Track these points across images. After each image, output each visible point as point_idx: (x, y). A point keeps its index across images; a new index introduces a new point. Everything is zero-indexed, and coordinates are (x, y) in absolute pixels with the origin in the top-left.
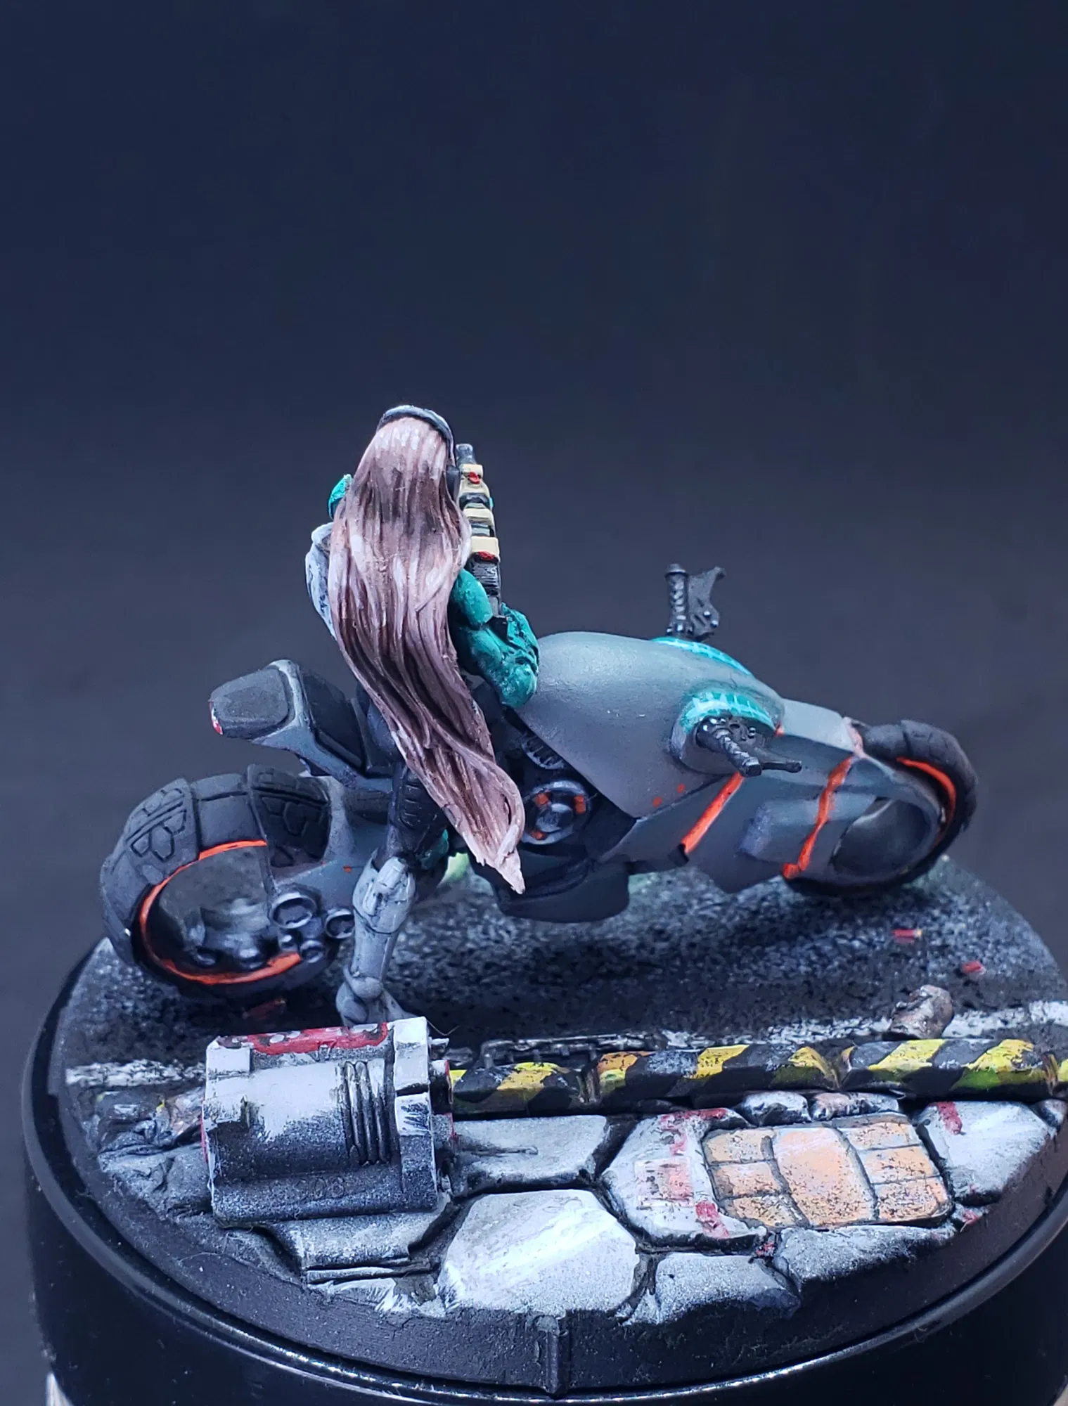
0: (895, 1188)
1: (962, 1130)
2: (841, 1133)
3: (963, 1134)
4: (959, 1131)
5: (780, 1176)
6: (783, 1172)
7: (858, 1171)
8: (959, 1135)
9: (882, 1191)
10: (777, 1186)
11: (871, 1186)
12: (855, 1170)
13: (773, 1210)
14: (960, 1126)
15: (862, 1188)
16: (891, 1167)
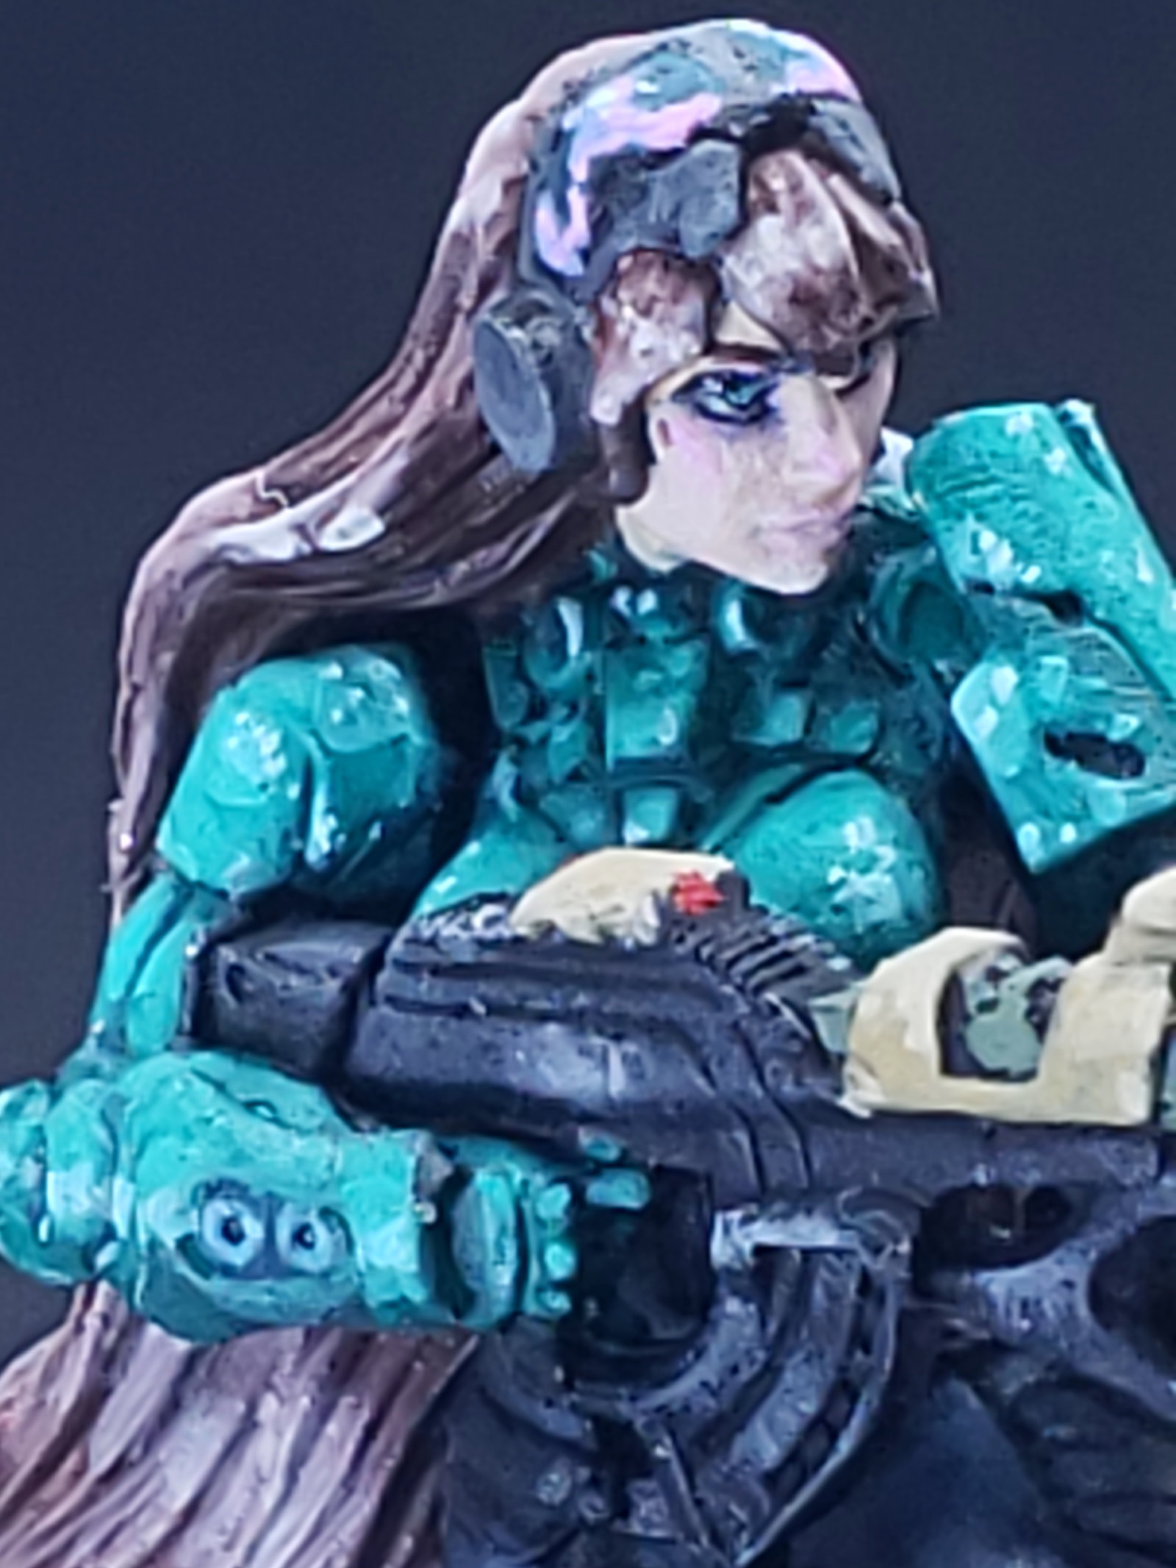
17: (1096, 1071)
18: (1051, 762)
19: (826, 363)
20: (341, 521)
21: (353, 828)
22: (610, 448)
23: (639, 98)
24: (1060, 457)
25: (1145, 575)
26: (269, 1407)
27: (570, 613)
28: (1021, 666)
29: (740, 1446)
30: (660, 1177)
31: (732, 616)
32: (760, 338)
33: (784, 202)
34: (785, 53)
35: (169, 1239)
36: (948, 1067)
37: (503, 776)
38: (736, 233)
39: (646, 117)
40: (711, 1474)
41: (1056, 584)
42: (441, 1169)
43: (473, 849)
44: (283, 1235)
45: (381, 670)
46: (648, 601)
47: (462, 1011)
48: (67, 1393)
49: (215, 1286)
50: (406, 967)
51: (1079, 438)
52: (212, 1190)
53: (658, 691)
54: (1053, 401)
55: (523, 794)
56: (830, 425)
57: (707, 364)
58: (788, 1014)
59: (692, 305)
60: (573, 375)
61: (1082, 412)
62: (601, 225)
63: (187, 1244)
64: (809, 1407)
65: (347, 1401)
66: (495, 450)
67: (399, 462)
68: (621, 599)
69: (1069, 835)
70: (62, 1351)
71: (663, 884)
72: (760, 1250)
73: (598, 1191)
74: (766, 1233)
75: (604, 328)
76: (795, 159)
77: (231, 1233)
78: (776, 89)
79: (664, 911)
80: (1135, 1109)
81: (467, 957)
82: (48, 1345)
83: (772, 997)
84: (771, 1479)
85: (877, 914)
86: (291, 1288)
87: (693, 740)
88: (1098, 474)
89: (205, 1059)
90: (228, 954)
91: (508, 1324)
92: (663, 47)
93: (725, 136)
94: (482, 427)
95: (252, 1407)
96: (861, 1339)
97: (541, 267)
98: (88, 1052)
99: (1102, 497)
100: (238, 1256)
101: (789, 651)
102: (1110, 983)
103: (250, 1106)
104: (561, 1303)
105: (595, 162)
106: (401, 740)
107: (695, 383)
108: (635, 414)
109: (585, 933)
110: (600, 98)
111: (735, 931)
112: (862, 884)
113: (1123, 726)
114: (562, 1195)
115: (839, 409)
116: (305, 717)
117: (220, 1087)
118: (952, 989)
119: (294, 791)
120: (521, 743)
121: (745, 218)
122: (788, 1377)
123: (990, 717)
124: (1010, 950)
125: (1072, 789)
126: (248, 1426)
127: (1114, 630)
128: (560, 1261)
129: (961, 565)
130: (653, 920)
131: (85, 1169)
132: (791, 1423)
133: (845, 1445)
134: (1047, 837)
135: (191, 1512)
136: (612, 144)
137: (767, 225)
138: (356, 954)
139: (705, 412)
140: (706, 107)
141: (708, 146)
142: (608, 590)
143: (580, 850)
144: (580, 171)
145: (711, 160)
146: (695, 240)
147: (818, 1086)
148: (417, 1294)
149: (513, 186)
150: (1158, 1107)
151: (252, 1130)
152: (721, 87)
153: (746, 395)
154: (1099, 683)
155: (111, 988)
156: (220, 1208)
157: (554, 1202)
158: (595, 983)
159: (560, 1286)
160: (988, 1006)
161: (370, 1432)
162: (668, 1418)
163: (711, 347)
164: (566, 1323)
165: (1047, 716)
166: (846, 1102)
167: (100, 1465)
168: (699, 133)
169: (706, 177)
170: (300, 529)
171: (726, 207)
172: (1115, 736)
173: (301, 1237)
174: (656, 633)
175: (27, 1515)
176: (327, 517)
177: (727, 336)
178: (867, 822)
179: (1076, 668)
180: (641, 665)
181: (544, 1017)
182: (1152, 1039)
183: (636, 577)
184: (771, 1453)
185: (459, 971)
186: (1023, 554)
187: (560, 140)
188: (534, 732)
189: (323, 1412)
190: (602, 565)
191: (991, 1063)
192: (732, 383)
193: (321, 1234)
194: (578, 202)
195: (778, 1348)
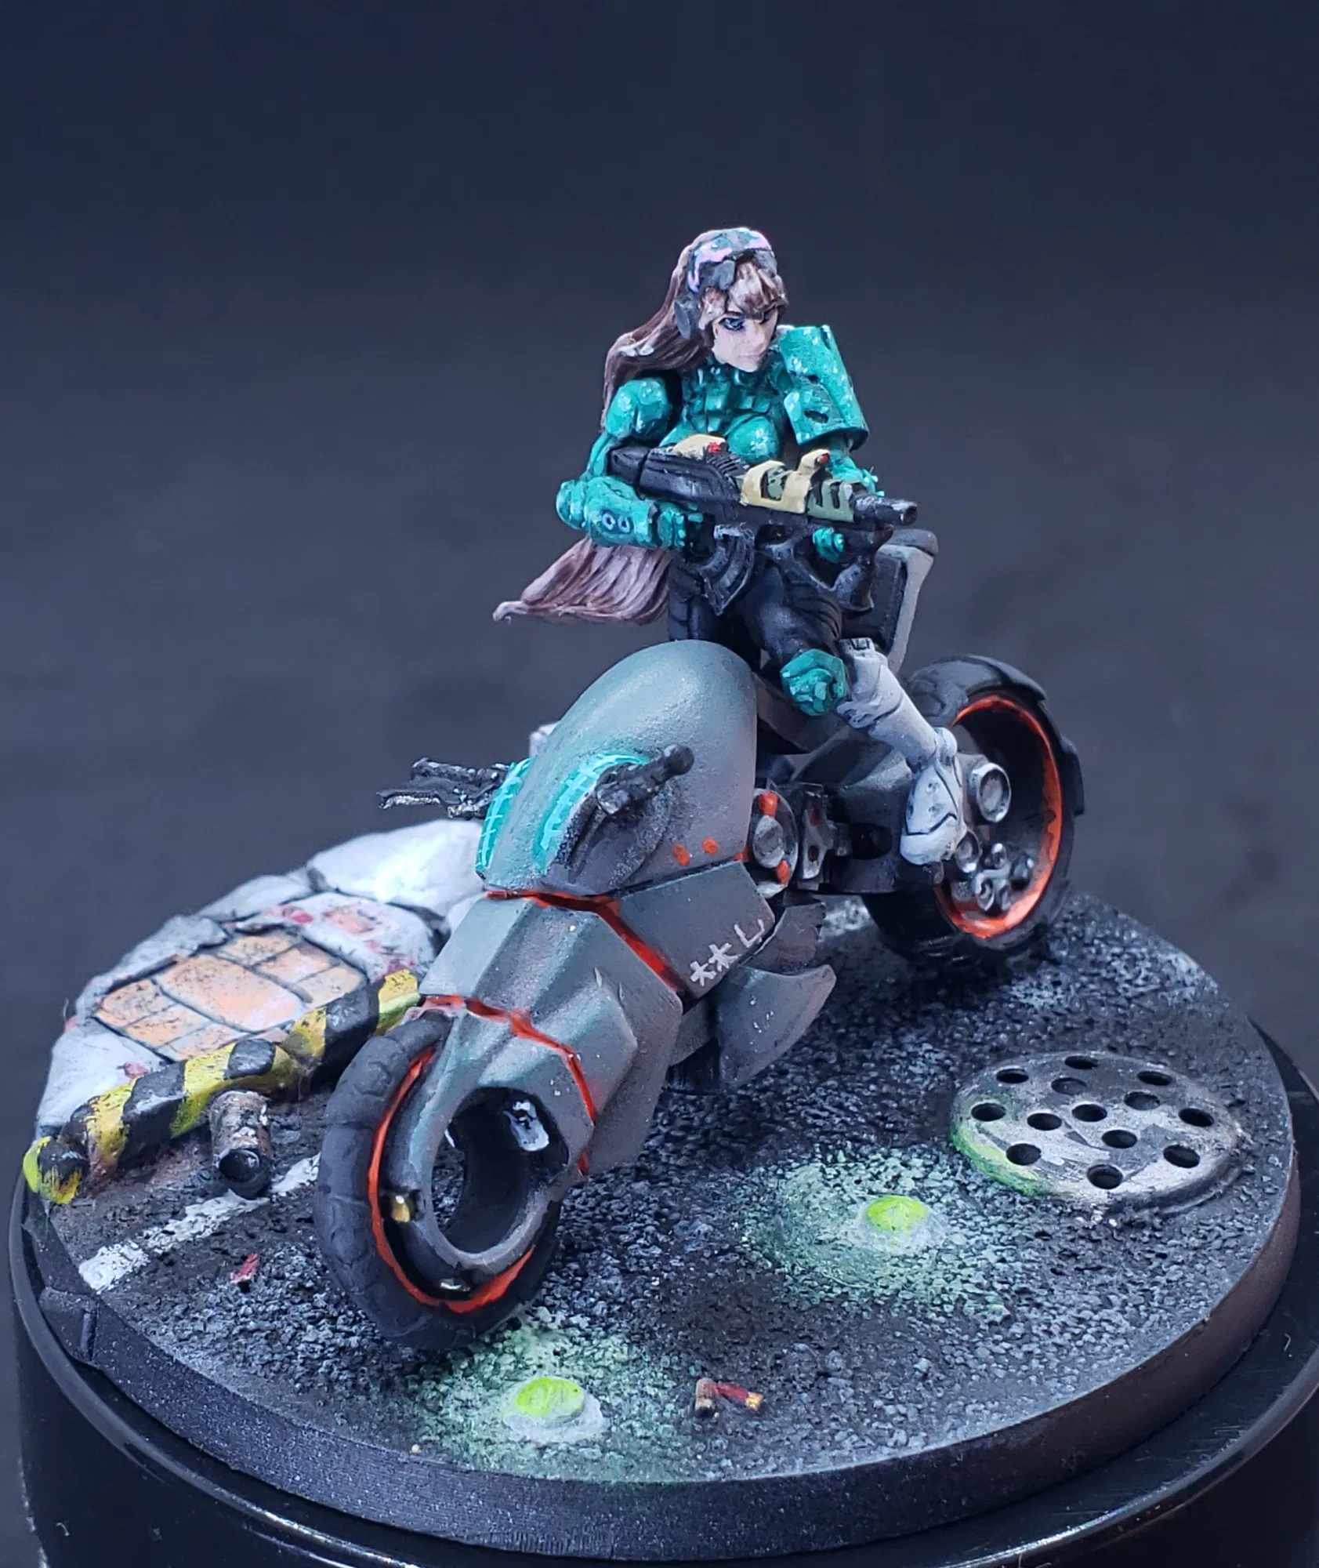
0: (153, 1007)
1: (122, 1071)
2: (242, 1031)
3: (120, 1068)
4: (125, 1068)
5: (269, 977)
6: (268, 982)
7: (199, 1009)
8: (122, 1064)
9: (163, 1001)
10: (264, 969)
11: (177, 1001)
12: (204, 1008)
13: (250, 951)
14: (127, 1073)
15: (183, 997)
16: (171, 1022)
17: (794, 500)
18: (805, 418)
19: (754, 317)
20: (644, 348)
21: (647, 424)
22: (703, 335)
23: (713, 248)
24: (817, 341)
25: (835, 371)
26: (633, 560)
27: (700, 373)
28: (801, 393)
29: (722, 580)
30: (705, 515)
31: (737, 377)
32: (738, 310)
33: (746, 276)
34: (752, 238)
35: (595, 522)
36: (763, 496)
37: (685, 411)
38: (733, 283)
39: (713, 253)
40: (717, 586)
41: (811, 373)
42: (655, 510)
43: (674, 430)
44: (620, 524)
45: (656, 384)
46: (718, 371)
47: (662, 472)
48: (586, 552)
49: (605, 534)
50: (652, 460)
51: (824, 335)
52: (604, 511)
53: (718, 394)
54: (818, 325)
55: (689, 417)
56: (756, 332)
57: (725, 316)
58: (730, 480)
59: (722, 300)
60: (695, 317)
61: (826, 328)
62: (701, 280)
63: (600, 523)
64: (736, 573)
65: (650, 559)
66: (679, 334)
67: (657, 335)
68: (712, 370)
69: (808, 437)
70: (584, 545)
71: (706, 445)
72: (724, 535)
73: (691, 517)
74: (725, 531)
75: (703, 305)
76: (750, 265)
77: (609, 521)
78: (746, 247)
79: (706, 452)
80: (801, 510)
81: (664, 458)
82: (581, 542)
83: (727, 475)
84: (729, 589)
85: (762, 453)
86: (621, 536)
87: (725, 407)
88: (827, 345)
89: (609, 479)
90: (614, 453)
91: (672, 548)
92: (721, 235)
93: (732, 259)
94: (676, 328)
95: (629, 559)
96: (747, 557)
97: (690, 290)
98: (586, 474)
99: (827, 351)
100: (610, 527)
101: (750, 385)
102: (797, 479)
103: (615, 491)
104: (682, 544)
105: (701, 264)
106: (658, 403)
107: (724, 320)
108: (709, 327)
109: (687, 456)
110: (704, 248)
111: (722, 458)
112: (759, 446)
113: (824, 410)
114: (682, 518)
115: (760, 327)
116: (636, 395)
117: (609, 486)
118: (765, 475)
119: (633, 414)
120: (689, 404)
121: (735, 280)
122: (732, 566)
123: (792, 406)
124: (782, 467)
125: (810, 425)
126: (628, 563)
127: (825, 386)
128: (682, 533)
129: (789, 367)
130: (702, 454)
131: (579, 503)
132: (733, 577)
133: (744, 582)
134: (803, 436)
135: (615, 583)
136: (704, 260)
137: (741, 282)
138: (642, 455)
139: (726, 327)
140: (728, 251)
141: (727, 262)
142: (710, 367)
143: (699, 432)
144: (697, 265)
145: (728, 265)
146: (723, 285)
147: (735, 497)
148: (648, 540)
149: (684, 268)
150: (807, 510)
151: (615, 497)
152: (733, 246)
153: (736, 324)
154: (819, 399)
155: (592, 459)
156: (606, 515)
157: (680, 520)
158: (692, 467)
159: (683, 540)
160: (773, 481)
161: (655, 568)
162: (708, 573)
163: (726, 311)
164: (684, 549)
165: (805, 406)
166: (741, 502)
167: (594, 569)
168: (726, 258)
169: (727, 270)
170: (635, 349)
171: (731, 277)
172: (822, 412)
173: (624, 524)
174: (720, 379)
175: (578, 580)
176: (642, 346)
177: (730, 309)
178: (762, 430)
179: (814, 394)
180: (716, 387)
181: (679, 475)
182: (805, 493)
183: (717, 364)
184: (728, 583)
185: (661, 462)
186: (804, 365)
187: (694, 258)
188: (693, 401)
189: (645, 561)
190: (710, 362)
191: (773, 495)
192: (732, 321)
193: (627, 524)
194: (696, 273)
195: (730, 558)
